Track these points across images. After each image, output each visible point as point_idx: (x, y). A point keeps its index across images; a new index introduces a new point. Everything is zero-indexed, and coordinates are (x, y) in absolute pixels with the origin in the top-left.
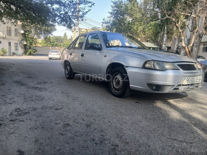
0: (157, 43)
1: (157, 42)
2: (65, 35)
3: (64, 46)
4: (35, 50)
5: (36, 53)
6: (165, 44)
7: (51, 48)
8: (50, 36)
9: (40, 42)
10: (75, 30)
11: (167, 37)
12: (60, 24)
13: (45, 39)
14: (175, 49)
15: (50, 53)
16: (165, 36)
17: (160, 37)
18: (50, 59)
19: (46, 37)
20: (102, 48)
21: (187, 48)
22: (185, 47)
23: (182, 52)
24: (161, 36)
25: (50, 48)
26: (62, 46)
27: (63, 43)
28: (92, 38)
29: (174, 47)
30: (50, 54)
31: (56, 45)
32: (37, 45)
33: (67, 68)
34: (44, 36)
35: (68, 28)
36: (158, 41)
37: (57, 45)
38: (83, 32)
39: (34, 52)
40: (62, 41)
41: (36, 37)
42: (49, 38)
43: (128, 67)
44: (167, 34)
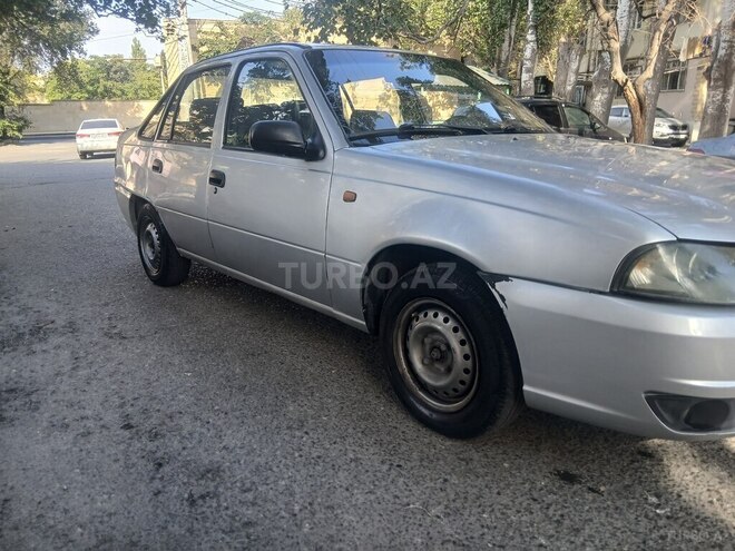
0: (498, 67)
1: (500, 62)
2: (137, 49)
3: (136, 93)
4: (22, 119)
5: (26, 132)
6: (529, 71)
7: (85, 108)
8: (73, 59)
9: (41, 83)
10: (171, 30)
11: (537, 40)
12: (105, 8)
13: (59, 70)
14: (569, 88)
15: (79, 132)
16: (530, 37)
17: (507, 43)
18: (84, 155)
19: (60, 63)
20: (323, 147)
21: (633, 84)
22: (625, 84)
23: (598, 98)
24: (510, 37)
25: (81, 107)
26: (130, 95)
27: (131, 84)
28: (255, 73)
29: (565, 82)
30: (82, 136)
31: (106, 91)
32: (31, 98)
33: (149, 233)
34: (52, 60)
35: (142, 26)
36: (504, 57)
37: (108, 94)
38: (205, 33)
39: (20, 130)
40: (127, 73)
41: (17, 65)
42: (73, 66)
43: (505, 278)
44: (536, 27)
